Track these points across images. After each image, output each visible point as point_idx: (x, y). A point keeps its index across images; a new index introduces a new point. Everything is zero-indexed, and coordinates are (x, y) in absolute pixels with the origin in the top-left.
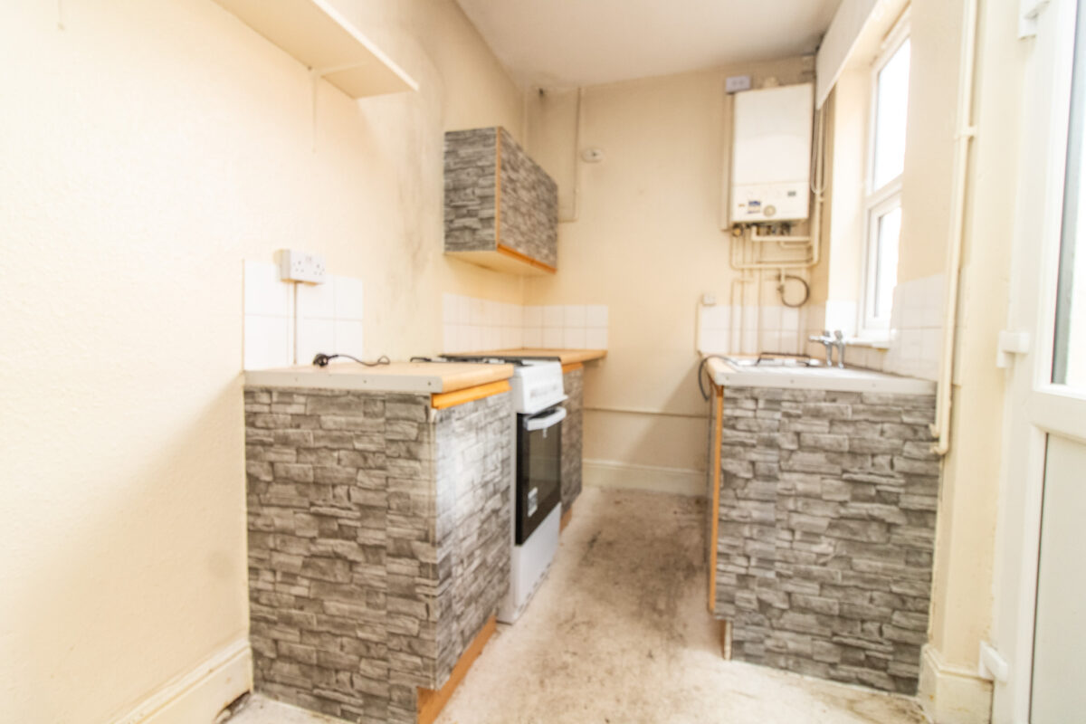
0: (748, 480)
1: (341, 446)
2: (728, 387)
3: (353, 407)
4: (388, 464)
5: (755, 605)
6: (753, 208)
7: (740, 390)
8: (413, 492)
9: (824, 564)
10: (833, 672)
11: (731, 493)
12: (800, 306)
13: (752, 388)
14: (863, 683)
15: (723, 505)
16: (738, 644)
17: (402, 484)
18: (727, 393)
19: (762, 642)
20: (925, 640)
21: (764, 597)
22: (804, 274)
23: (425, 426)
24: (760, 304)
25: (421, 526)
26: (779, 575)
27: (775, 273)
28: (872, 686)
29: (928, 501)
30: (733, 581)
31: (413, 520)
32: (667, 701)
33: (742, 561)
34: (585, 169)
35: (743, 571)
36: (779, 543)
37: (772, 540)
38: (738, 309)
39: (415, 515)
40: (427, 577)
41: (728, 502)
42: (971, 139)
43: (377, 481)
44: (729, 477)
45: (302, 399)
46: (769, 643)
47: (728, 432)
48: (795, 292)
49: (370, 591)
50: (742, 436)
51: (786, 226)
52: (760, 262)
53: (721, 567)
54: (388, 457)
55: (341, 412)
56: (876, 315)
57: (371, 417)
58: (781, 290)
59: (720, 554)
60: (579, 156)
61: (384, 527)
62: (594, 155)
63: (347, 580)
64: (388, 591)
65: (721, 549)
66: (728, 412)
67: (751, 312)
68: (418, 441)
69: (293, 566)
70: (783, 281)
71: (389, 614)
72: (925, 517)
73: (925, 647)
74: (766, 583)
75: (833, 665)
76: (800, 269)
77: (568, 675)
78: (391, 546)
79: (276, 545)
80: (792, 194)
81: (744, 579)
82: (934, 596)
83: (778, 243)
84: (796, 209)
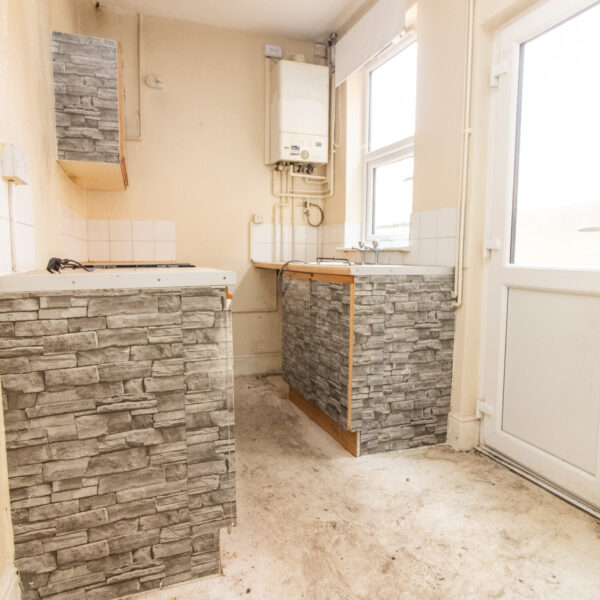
0: (368, 337)
1: (133, 342)
2: (357, 277)
3: (146, 304)
4: (186, 351)
5: (373, 417)
6: (294, 151)
7: (363, 278)
8: (211, 371)
9: (407, 381)
10: (411, 443)
11: (359, 347)
12: (317, 226)
13: (371, 276)
14: (424, 444)
15: (355, 356)
16: (364, 444)
17: (200, 366)
18: (356, 280)
19: (376, 438)
20: (450, 410)
21: (377, 410)
22: (320, 204)
23: (221, 314)
24: (293, 224)
25: (219, 398)
26: (385, 393)
27: (301, 201)
28: (428, 444)
29: (450, 334)
30: (361, 405)
31: (211, 394)
32: (347, 488)
33: (366, 390)
34: (147, 93)
35: (366, 396)
36: (385, 374)
37: (381, 372)
38: (278, 227)
39: (213, 390)
40: (227, 438)
41: (357, 354)
42: (470, 134)
43: (174, 368)
44: (358, 336)
45: (83, 302)
46: (380, 438)
47: (357, 307)
48: (315, 216)
49: (169, 466)
50: (365, 309)
51: (310, 168)
52: (292, 192)
53: (354, 397)
54: (185, 345)
55: (133, 311)
56: (373, 233)
57: (167, 312)
58: (307, 213)
59: (353, 389)
60: (141, 80)
61: (182, 407)
62: (158, 82)
63: (143, 465)
64: (189, 460)
65: (354, 385)
66: (357, 293)
67: (287, 229)
68: (214, 327)
69: (76, 470)
70: (308, 208)
71: (191, 480)
72: (448, 343)
73: (450, 414)
74: (379, 401)
75: (411, 439)
76: (317, 199)
77: (278, 499)
78: (190, 422)
79: (51, 456)
80: (319, 145)
81: (366, 401)
82: (453, 385)
83: (304, 178)
84: (319, 156)
